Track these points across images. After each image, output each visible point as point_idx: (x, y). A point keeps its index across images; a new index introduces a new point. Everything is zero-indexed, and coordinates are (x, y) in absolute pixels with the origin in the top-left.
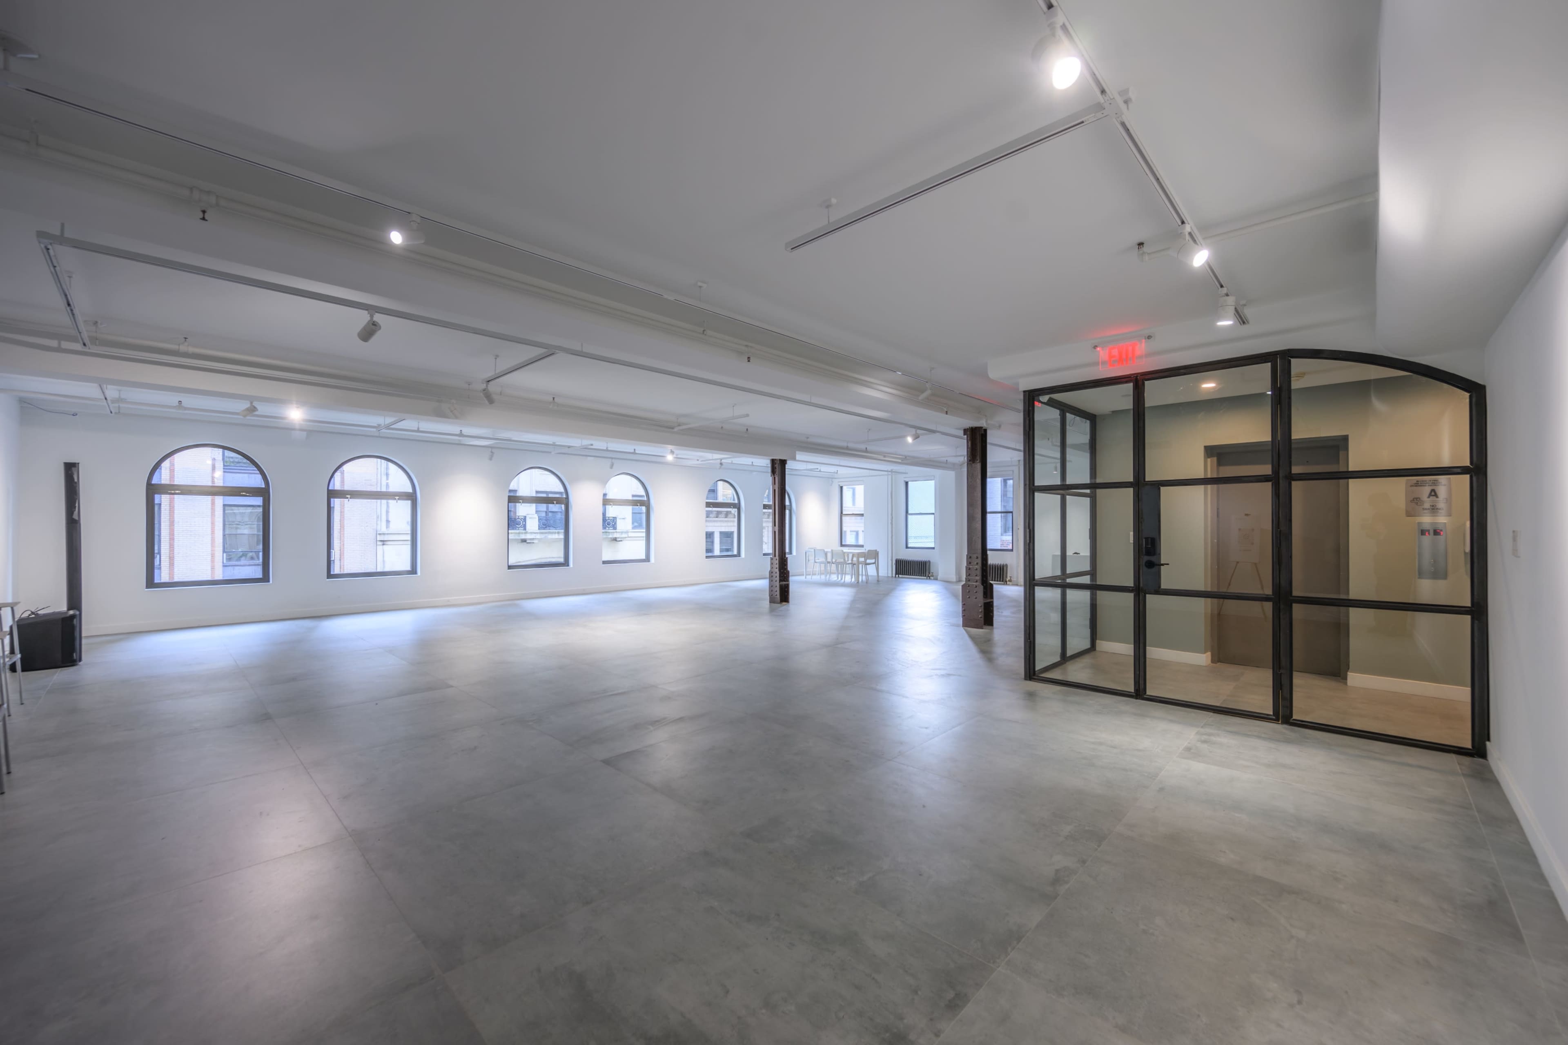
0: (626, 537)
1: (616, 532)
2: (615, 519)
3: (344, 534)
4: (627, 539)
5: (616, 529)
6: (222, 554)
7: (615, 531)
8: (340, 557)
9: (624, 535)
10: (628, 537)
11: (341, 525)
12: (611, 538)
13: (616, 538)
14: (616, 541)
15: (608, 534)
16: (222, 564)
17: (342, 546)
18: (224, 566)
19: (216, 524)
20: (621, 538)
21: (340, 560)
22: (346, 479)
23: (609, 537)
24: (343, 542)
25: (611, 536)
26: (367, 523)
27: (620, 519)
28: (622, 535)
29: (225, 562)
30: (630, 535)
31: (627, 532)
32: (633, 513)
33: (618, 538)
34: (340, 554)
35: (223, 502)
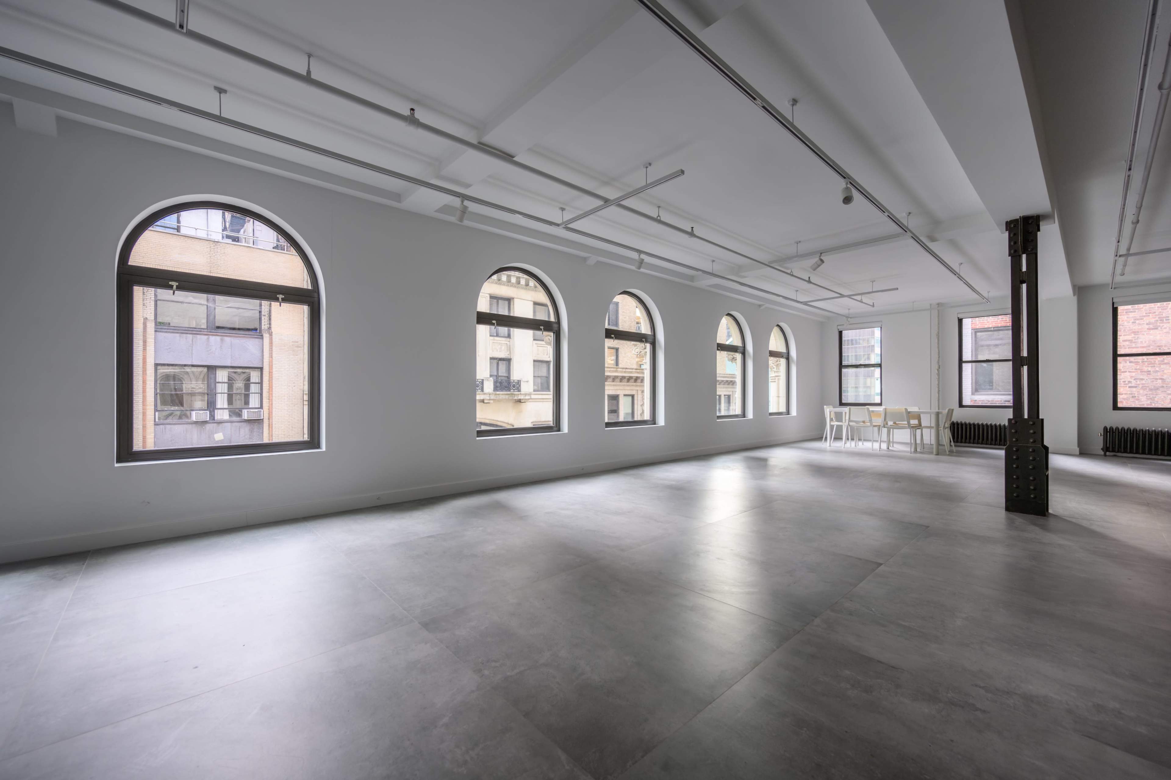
0: (529, 399)
1: (521, 394)
2: (519, 382)
3: (272, 394)
4: (530, 400)
5: (520, 392)
6: (154, 413)
7: (519, 393)
8: (269, 417)
9: (527, 397)
10: (531, 399)
11: (269, 385)
12: (516, 400)
13: (520, 399)
14: (520, 402)
15: (513, 395)
16: (153, 422)
17: (270, 405)
18: (156, 424)
19: (148, 382)
20: (525, 399)
21: (269, 419)
22: (274, 339)
23: (514, 398)
24: (272, 401)
25: (516, 398)
26: (294, 383)
27: (524, 382)
28: (525, 396)
29: (157, 420)
30: (533, 397)
31: (530, 394)
32: (534, 376)
33: (522, 399)
34: (269, 413)
35: (155, 361)
